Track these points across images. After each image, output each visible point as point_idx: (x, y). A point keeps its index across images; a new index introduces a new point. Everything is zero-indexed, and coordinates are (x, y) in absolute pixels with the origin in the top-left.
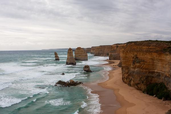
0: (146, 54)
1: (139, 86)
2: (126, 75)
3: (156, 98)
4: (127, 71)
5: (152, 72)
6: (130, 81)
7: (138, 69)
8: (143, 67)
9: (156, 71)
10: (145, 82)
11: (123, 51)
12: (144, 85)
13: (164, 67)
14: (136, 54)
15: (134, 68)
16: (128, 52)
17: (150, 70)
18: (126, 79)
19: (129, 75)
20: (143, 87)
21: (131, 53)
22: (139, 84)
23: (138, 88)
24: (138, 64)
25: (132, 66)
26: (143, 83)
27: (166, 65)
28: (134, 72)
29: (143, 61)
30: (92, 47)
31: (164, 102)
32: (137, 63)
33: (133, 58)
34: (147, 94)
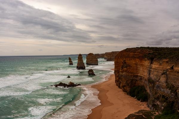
0: (131, 60)
1: (125, 88)
2: (117, 78)
3: (136, 99)
4: (118, 75)
5: (136, 76)
6: (120, 84)
7: (125, 73)
8: (129, 71)
9: (139, 75)
10: (130, 84)
11: (115, 57)
12: (129, 87)
13: (144, 72)
14: (125, 59)
15: (122, 72)
16: (119, 57)
17: (135, 74)
18: (118, 82)
19: (119, 78)
20: (128, 89)
21: (121, 59)
22: (125, 86)
23: (125, 90)
24: (125, 69)
25: (121, 70)
26: (128, 85)
27: (145, 69)
28: (122, 75)
29: (129, 66)
30: (106, 53)
31: (141, 103)
32: (125, 67)
33: (123, 63)
34: (130, 95)
